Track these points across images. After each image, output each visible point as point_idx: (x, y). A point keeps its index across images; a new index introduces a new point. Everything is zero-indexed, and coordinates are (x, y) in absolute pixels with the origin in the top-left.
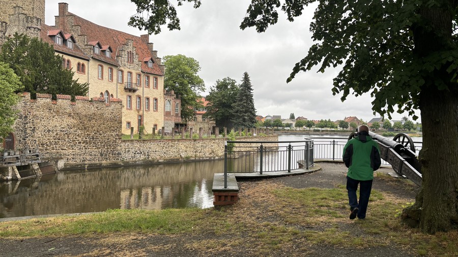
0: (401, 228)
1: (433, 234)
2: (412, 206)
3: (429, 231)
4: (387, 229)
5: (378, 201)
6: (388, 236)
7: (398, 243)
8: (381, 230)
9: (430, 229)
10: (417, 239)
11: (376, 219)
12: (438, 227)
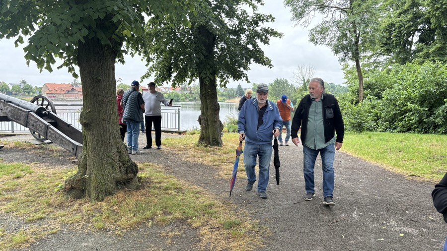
0: (67, 204)
1: (102, 200)
2: (76, 175)
3: (97, 199)
4: (51, 209)
5: (28, 175)
6: (55, 218)
7: (70, 222)
8: (44, 213)
9: (99, 196)
10: (88, 211)
11: (33, 199)
12: (106, 192)
